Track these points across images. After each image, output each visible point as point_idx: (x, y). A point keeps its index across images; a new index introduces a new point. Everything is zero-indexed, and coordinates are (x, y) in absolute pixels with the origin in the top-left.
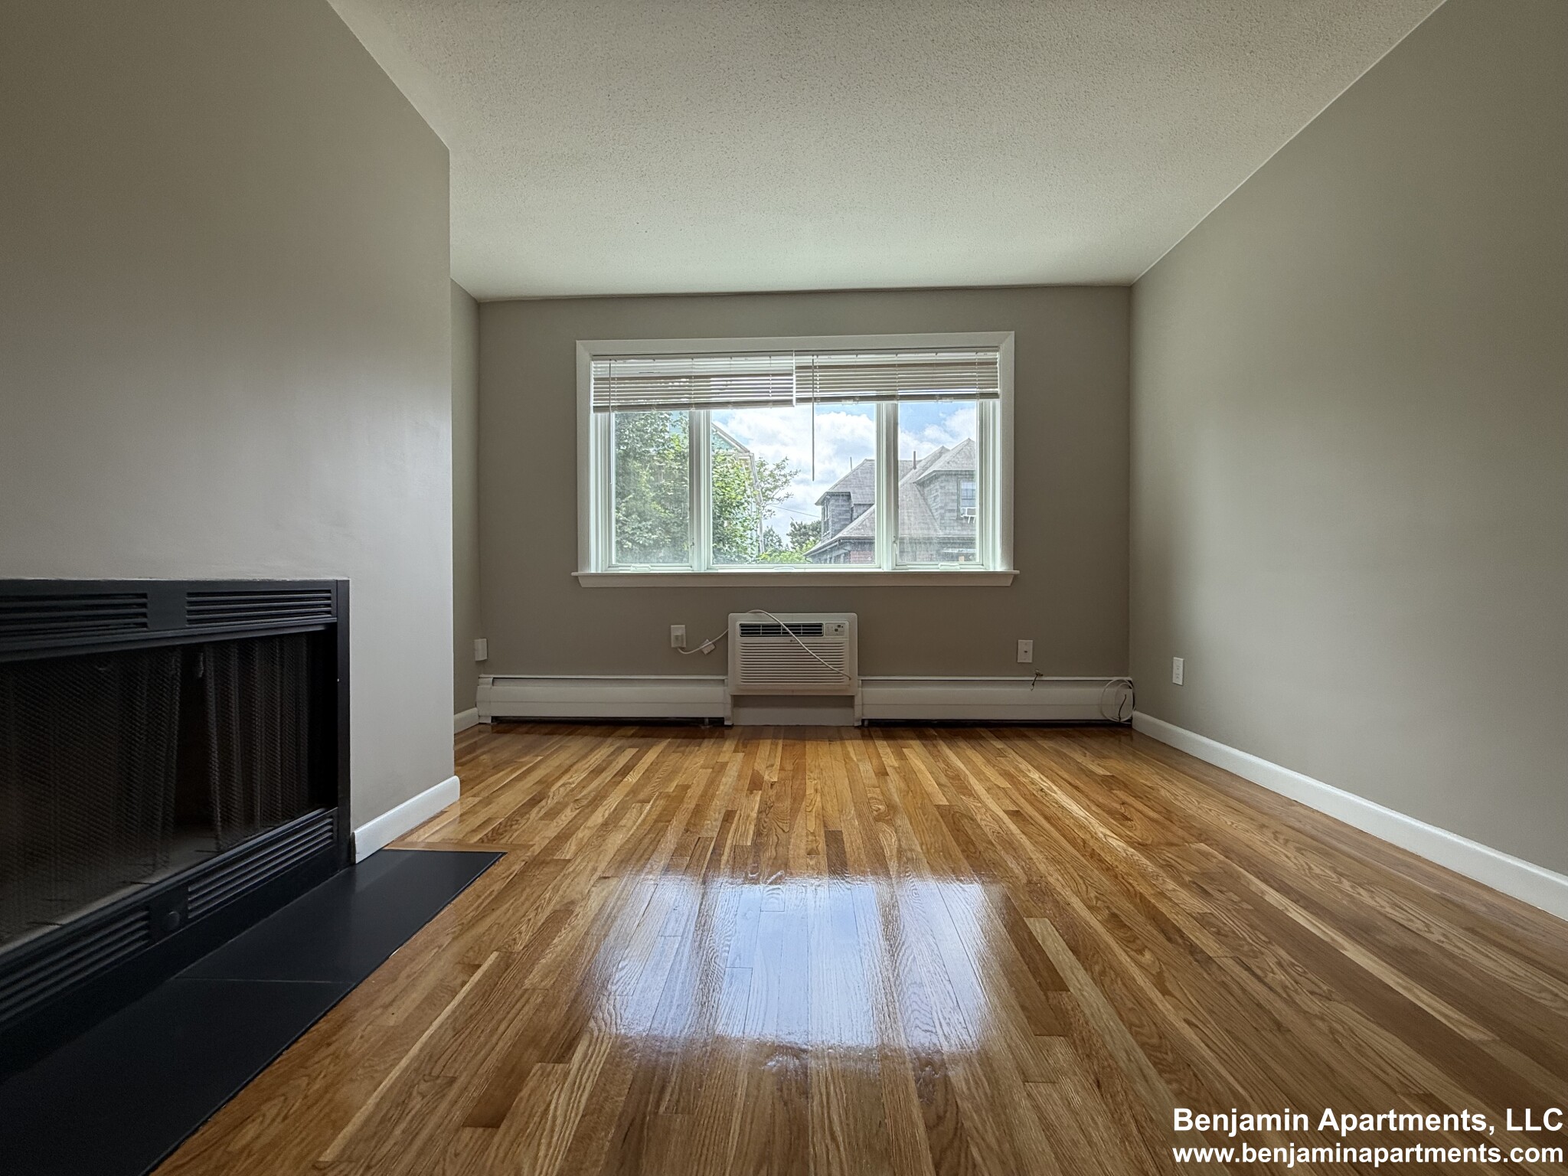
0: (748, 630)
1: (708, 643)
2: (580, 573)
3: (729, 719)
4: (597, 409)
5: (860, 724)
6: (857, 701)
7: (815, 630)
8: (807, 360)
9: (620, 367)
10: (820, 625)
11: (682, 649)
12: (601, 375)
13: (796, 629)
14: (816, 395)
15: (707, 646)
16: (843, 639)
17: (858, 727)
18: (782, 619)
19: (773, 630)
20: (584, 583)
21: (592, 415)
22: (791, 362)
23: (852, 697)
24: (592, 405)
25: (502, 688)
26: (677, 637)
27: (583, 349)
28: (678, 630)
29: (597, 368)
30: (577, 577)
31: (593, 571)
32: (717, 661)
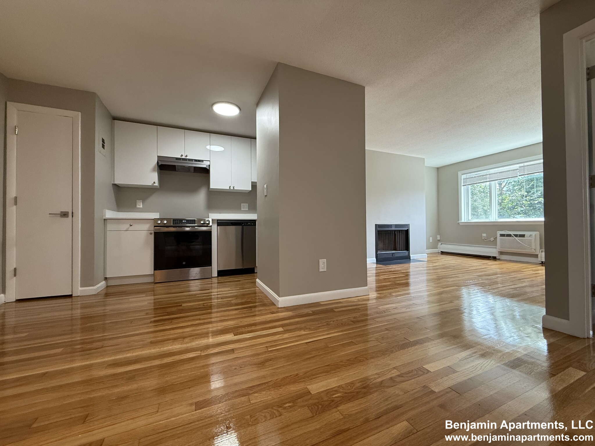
0: (502, 235)
1: (492, 238)
2: (460, 222)
3: (498, 257)
4: (463, 186)
5: (541, 262)
6: (539, 256)
7: (523, 236)
8: (522, 165)
9: (468, 176)
10: (525, 235)
11: (485, 239)
12: (465, 178)
13: (516, 236)
14: (525, 173)
15: (492, 239)
16: (533, 238)
17: (540, 263)
18: (512, 233)
19: (510, 235)
20: (461, 224)
21: (463, 187)
22: (517, 166)
23: (538, 255)
24: (462, 184)
25: (443, 245)
26: (483, 237)
27: (459, 173)
28: (484, 235)
29: (463, 177)
30: (459, 223)
31: (463, 221)
32: (494, 243)
